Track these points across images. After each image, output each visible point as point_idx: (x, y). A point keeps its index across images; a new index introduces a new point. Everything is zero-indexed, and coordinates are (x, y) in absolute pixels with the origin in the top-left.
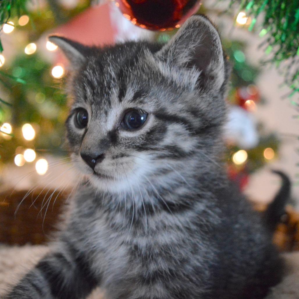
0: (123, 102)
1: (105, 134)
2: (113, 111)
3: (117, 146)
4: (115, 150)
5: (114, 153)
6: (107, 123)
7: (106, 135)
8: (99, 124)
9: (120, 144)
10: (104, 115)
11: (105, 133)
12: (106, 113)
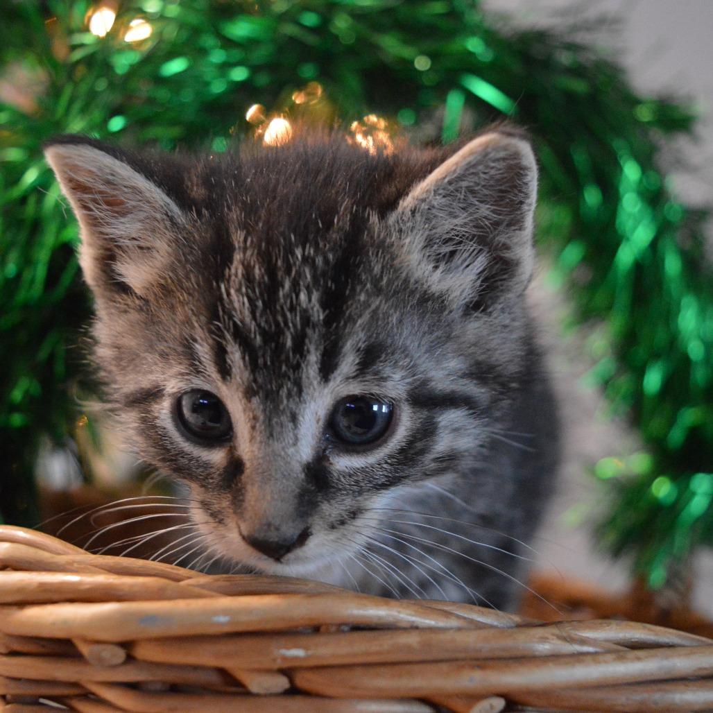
0: (331, 384)
1: (299, 475)
2: (307, 410)
3: (334, 499)
4: (332, 509)
5: (330, 515)
6: (299, 444)
7: (303, 476)
8: (283, 453)
9: (340, 490)
10: (291, 425)
11: (301, 474)
12: (294, 418)
